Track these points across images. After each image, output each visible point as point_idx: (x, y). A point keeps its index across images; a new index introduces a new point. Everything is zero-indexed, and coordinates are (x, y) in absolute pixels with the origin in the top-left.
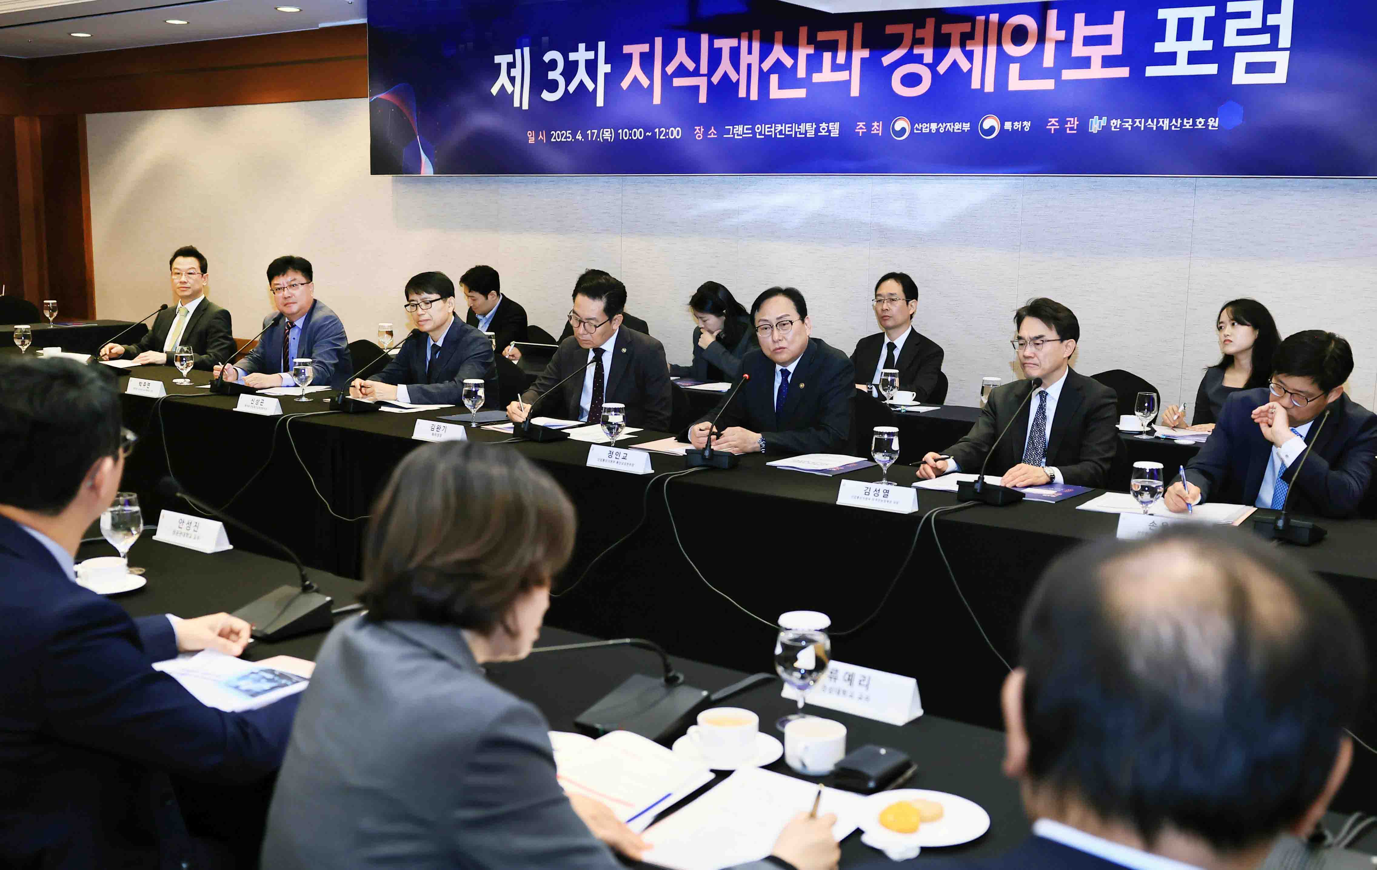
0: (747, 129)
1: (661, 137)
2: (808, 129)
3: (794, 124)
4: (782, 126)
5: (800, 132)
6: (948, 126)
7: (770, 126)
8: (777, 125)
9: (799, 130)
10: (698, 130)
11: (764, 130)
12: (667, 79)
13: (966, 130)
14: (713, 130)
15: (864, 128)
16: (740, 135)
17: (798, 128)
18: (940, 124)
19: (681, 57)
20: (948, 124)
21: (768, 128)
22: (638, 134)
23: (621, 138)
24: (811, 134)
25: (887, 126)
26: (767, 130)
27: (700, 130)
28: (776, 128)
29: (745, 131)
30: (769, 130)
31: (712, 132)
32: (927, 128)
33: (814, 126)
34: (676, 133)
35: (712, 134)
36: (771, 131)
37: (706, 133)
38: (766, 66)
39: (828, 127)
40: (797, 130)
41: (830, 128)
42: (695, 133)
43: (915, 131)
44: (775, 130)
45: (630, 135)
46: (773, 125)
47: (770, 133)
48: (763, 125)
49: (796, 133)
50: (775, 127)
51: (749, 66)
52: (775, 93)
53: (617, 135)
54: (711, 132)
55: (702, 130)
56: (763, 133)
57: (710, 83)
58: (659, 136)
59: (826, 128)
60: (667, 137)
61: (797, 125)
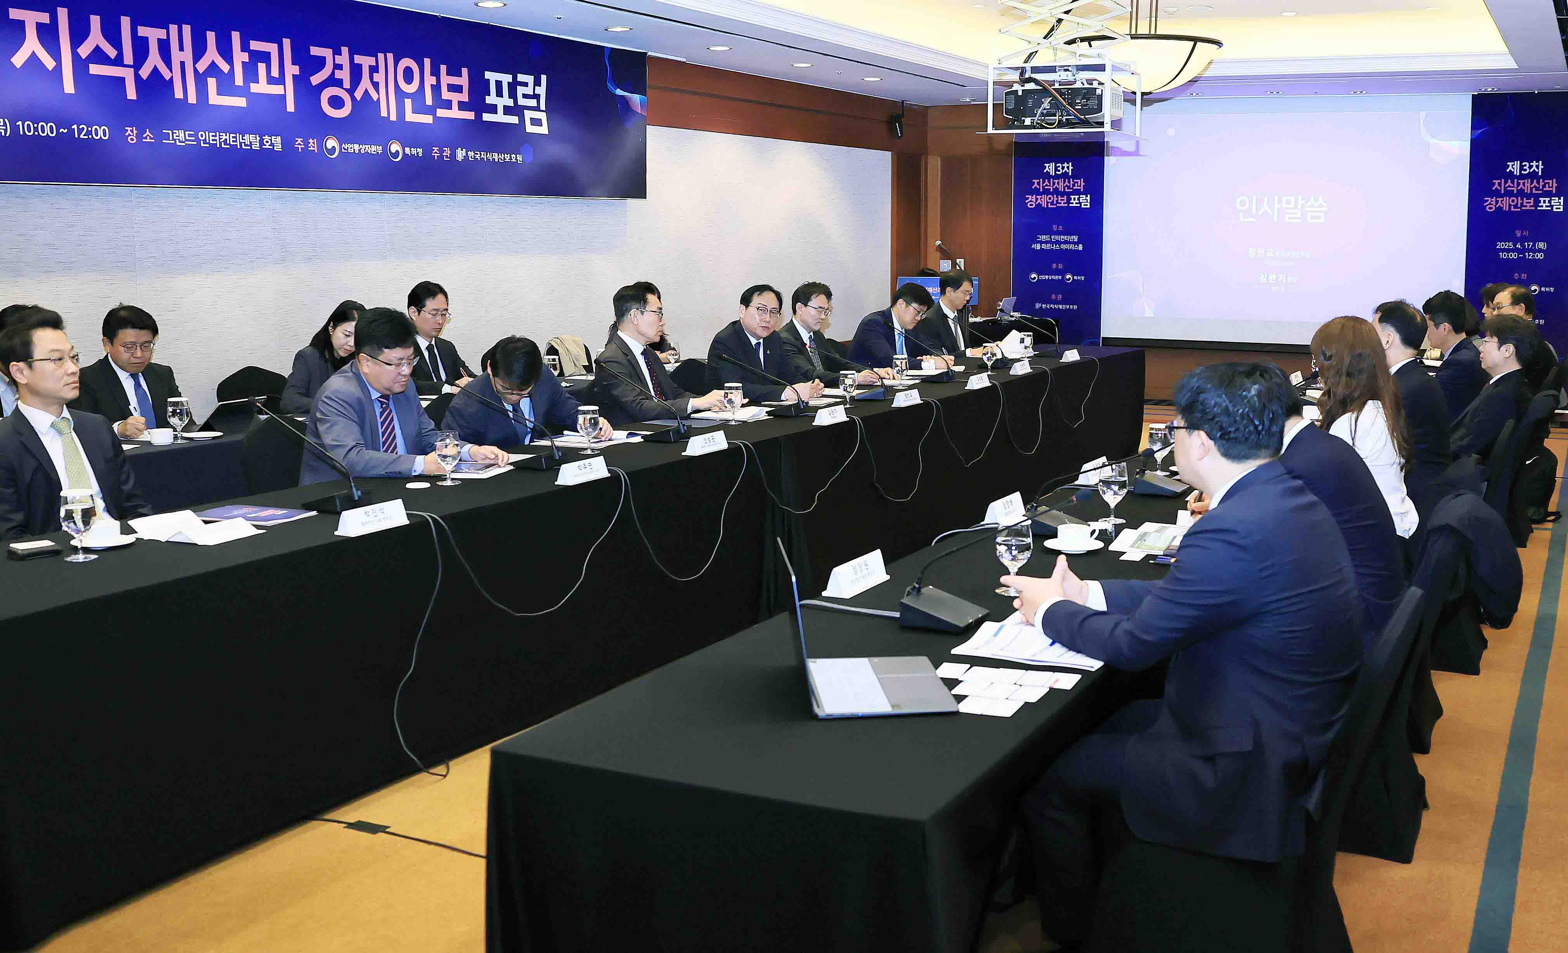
0: (190, 135)
1: (82, 136)
2: (251, 140)
3: (238, 134)
4: (226, 135)
5: (245, 143)
6: (367, 148)
7: (214, 134)
8: (221, 134)
9: (244, 141)
10: (129, 132)
11: (208, 137)
12: (80, 65)
13: (380, 152)
14: (148, 133)
15: (302, 144)
16: (182, 142)
17: (243, 139)
18: (361, 146)
19: (96, 38)
20: (367, 146)
21: (213, 136)
22: (48, 130)
23: (21, 133)
24: (256, 146)
25: (321, 144)
26: (211, 138)
27: (132, 131)
28: (221, 137)
29: (187, 138)
30: (214, 138)
31: (148, 135)
32: (351, 148)
33: (258, 138)
34: (101, 133)
35: (148, 137)
36: (216, 140)
37: (139, 136)
38: (202, 66)
39: (271, 140)
40: (241, 141)
41: (273, 142)
42: (127, 134)
43: (343, 151)
44: (220, 139)
45: (36, 129)
46: (218, 133)
47: (215, 142)
48: (207, 132)
49: (241, 143)
50: (220, 135)
51: (182, 64)
52: (214, 99)
53: (15, 129)
54: (146, 135)
55: (135, 132)
56: (208, 141)
57: (137, 77)
58: (79, 135)
59: (270, 141)
60: (90, 136)
61: (241, 136)
